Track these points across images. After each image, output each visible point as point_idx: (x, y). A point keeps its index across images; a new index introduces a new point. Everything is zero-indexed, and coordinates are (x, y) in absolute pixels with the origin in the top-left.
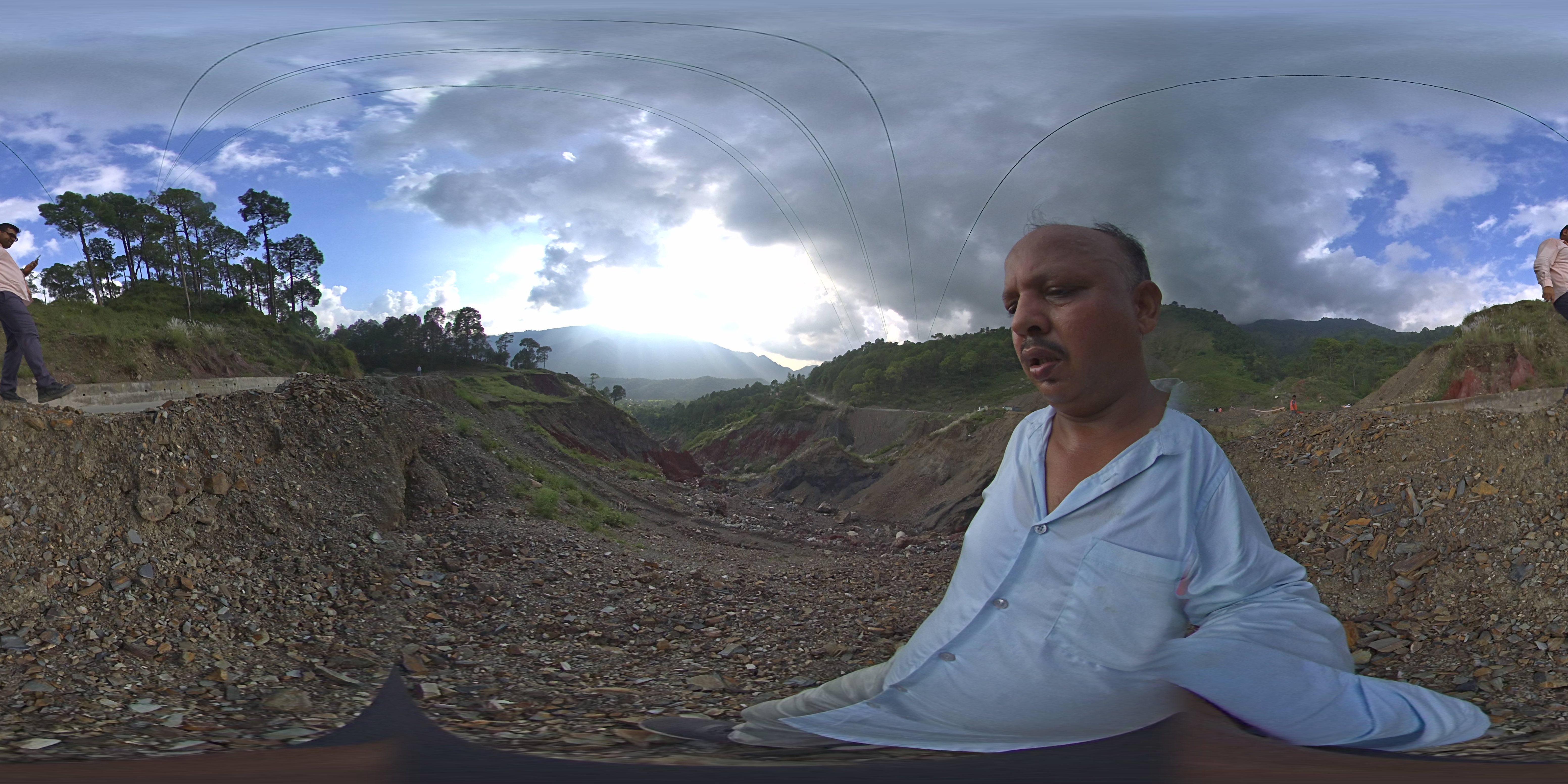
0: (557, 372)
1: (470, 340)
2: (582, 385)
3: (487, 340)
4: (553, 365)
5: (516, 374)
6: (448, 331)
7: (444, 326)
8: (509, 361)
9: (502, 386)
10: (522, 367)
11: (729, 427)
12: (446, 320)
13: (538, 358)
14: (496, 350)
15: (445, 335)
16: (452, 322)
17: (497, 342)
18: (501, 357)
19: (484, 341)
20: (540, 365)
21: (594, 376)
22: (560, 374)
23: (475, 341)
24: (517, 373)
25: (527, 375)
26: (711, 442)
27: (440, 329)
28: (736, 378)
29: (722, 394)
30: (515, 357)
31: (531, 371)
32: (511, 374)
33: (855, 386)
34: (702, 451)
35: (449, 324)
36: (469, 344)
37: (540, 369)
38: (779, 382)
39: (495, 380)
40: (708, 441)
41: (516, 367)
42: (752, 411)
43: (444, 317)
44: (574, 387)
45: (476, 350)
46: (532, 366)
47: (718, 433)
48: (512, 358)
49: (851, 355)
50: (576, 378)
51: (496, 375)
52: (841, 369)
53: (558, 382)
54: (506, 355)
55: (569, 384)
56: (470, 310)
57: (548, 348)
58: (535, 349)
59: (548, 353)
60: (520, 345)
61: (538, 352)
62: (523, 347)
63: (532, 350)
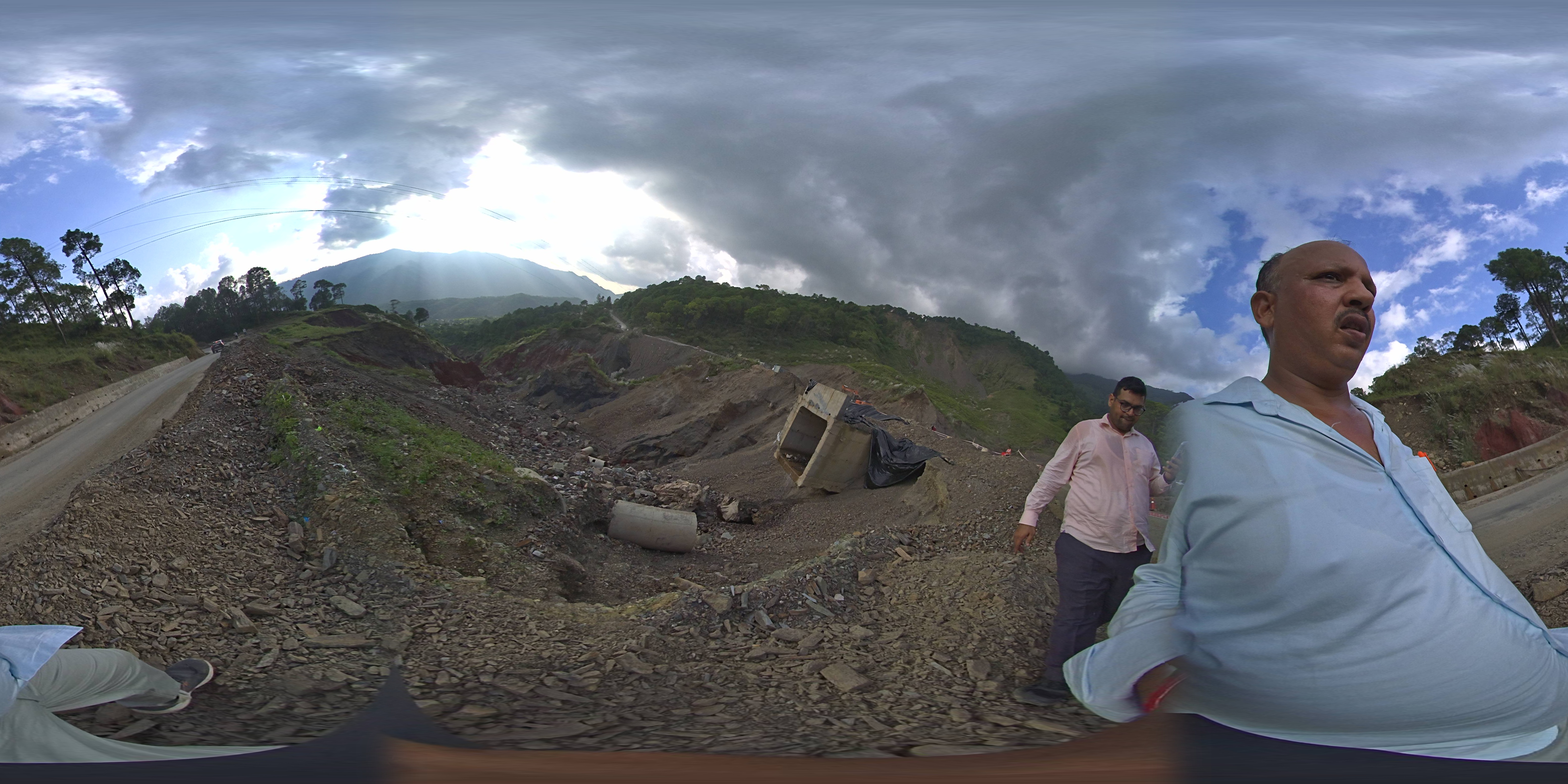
0: (355, 305)
1: (266, 296)
2: (382, 312)
3: (281, 291)
4: (350, 299)
5: (314, 315)
6: (244, 294)
7: (238, 290)
8: (307, 305)
9: (304, 328)
10: (321, 307)
12: (239, 285)
13: (335, 296)
14: (292, 297)
15: (242, 297)
16: (245, 285)
17: (292, 291)
18: (299, 303)
19: (279, 293)
20: (338, 302)
21: (394, 302)
22: (359, 307)
23: (271, 296)
24: (317, 313)
25: (326, 313)
27: (236, 294)
30: (314, 300)
31: (329, 310)
32: (311, 316)
34: (494, 361)
35: (242, 287)
36: (266, 299)
37: (338, 305)
38: (589, 303)
39: (297, 325)
40: (500, 355)
41: (315, 309)
43: (236, 283)
44: (373, 315)
45: (274, 303)
46: (330, 304)
47: (508, 348)
48: (309, 301)
50: (375, 308)
51: (298, 320)
53: (356, 314)
54: (303, 300)
55: (366, 314)
56: (257, 269)
57: (343, 285)
58: (330, 288)
59: (344, 289)
60: (315, 287)
61: (333, 290)
62: (318, 289)
63: (327, 291)
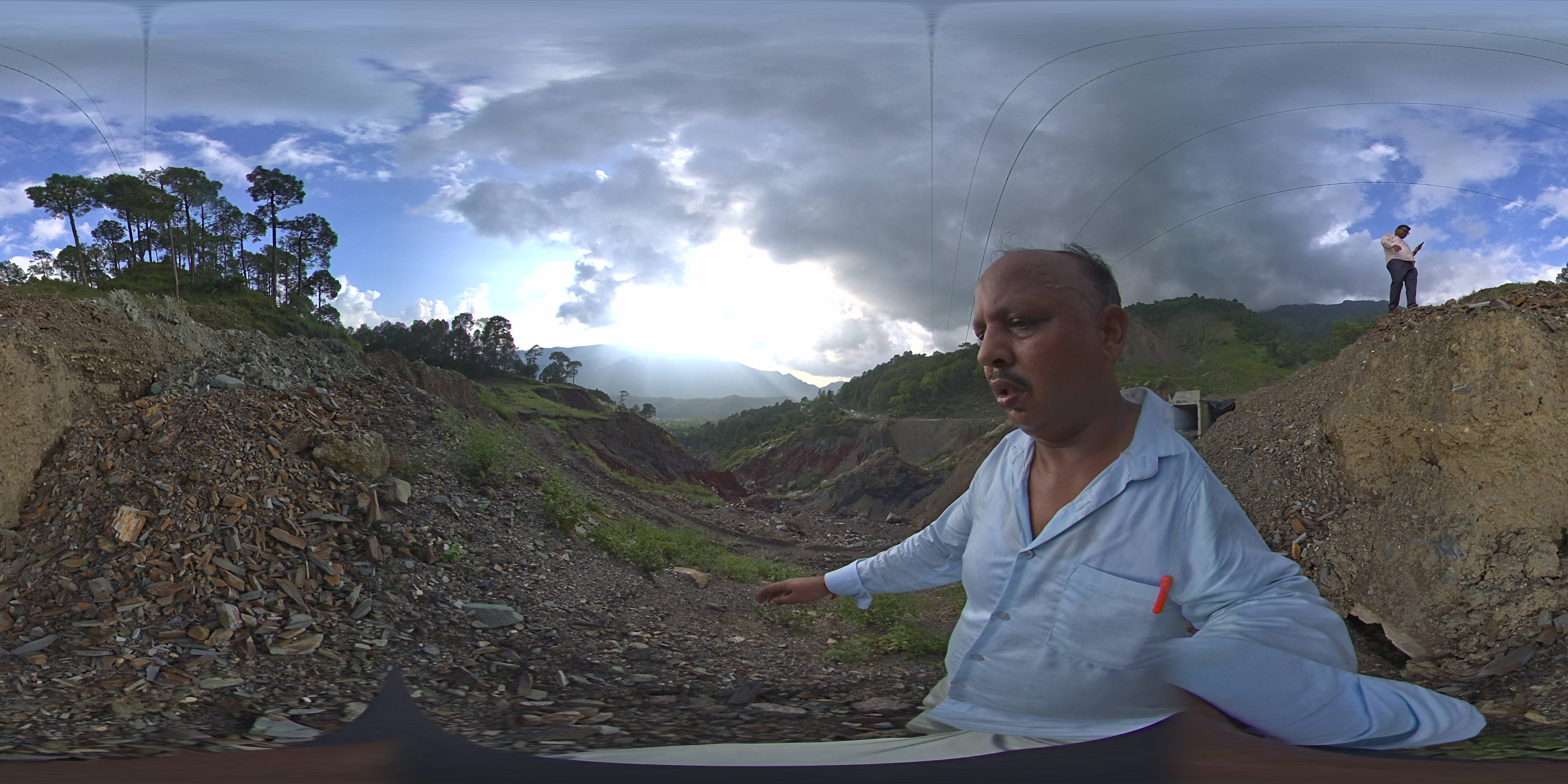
0: (587, 387)
1: (499, 350)
2: (613, 403)
3: (517, 352)
4: (583, 380)
6: (478, 339)
7: (473, 333)
8: (539, 374)
9: (533, 398)
10: (551, 380)
11: (767, 445)
12: (475, 328)
13: (568, 373)
14: (526, 363)
15: (475, 342)
16: (481, 330)
17: (526, 355)
18: (531, 370)
19: (513, 354)
20: (570, 380)
22: (590, 390)
23: (504, 352)
24: (546, 386)
25: (556, 389)
26: (750, 461)
27: (470, 337)
28: (762, 397)
29: (752, 412)
30: (545, 371)
31: (561, 386)
32: (540, 387)
33: (892, 399)
34: (741, 470)
35: (478, 331)
36: (499, 354)
38: (809, 399)
39: (526, 392)
40: (747, 460)
41: (546, 381)
42: (787, 427)
43: (472, 324)
44: (604, 403)
45: (505, 360)
46: (562, 380)
47: (756, 451)
48: (541, 372)
49: (881, 368)
50: (606, 395)
51: (527, 388)
52: (876, 383)
53: (589, 398)
54: (536, 369)
55: (599, 400)
56: (500, 319)
57: (578, 363)
58: (565, 363)
59: (578, 368)
60: (550, 358)
61: (568, 366)
62: (552, 361)
63: (562, 365)
